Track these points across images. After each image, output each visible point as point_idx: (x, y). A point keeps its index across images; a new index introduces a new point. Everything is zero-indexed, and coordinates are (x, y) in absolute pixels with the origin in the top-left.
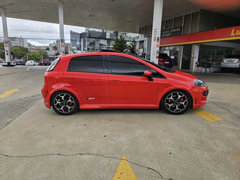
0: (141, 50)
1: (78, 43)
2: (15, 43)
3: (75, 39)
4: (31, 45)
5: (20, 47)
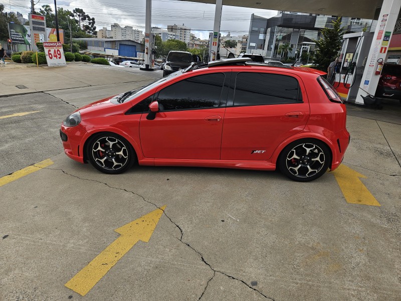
0: (349, 57)
1: (261, 37)
2: (174, 34)
3: (257, 29)
4: (195, 38)
5: (177, 41)
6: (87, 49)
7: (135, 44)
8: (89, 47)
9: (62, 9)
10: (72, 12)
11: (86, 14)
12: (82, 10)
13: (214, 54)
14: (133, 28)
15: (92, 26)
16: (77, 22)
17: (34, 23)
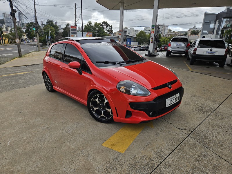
1: (212, 26)
3: (208, 21)
4: (171, 31)
7: (130, 38)
9: (97, 23)
10: (102, 24)
11: (108, 24)
12: (106, 22)
13: (152, 38)
14: (135, 29)
15: (111, 30)
16: (104, 28)
17: (72, 30)
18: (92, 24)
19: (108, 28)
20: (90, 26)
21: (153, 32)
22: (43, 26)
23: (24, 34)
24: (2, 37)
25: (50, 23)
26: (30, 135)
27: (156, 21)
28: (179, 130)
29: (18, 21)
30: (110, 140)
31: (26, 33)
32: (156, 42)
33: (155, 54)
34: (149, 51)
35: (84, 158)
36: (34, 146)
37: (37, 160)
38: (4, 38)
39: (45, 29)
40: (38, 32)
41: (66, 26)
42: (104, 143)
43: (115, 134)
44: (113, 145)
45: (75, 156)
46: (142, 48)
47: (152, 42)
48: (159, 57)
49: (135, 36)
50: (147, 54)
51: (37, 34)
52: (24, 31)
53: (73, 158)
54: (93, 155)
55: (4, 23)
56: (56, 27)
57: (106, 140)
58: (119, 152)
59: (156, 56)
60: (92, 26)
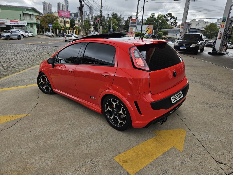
6: (167, 35)
8: (168, 34)
9: (160, 14)
10: (166, 15)
11: (173, 16)
12: (171, 14)
13: (221, 34)
14: (205, 21)
15: (175, 22)
16: (167, 20)
17: (132, 23)
18: (155, 16)
19: (172, 20)
20: (153, 18)
21: (222, 26)
22: (108, 19)
23: (91, 26)
24: (74, 29)
25: (114, 16)
26: (56, 128)
27: (229, 13)
28: (216, 163)
29: (88, 15)
30: (124, 153)
31: (93, 25)
32: (226, 38)
33: (223, 53)
34: (215, 49)
35: (90, 168)
36: (55, 141)
37: (50, 157)
38: (75, 30)
39: (109, 22)
40: (101, 25)
41: (128, 19)
42: (117, 157)
43: (132, 149)
44: (125, 162)
45: (83, 163)
46: (209, 44)
47: (220, 38)
48: (226, 57)
49: (203, 30)
50: (212, 52)
51: (101, 27)
52: (92, 23)
53: (80, 165)
54: (100, 167)
55: (78, 16)
56: (119, 20)
57: (120, 153)
58: (128, 173)
59: (223, 54)
60: (155, 19)
